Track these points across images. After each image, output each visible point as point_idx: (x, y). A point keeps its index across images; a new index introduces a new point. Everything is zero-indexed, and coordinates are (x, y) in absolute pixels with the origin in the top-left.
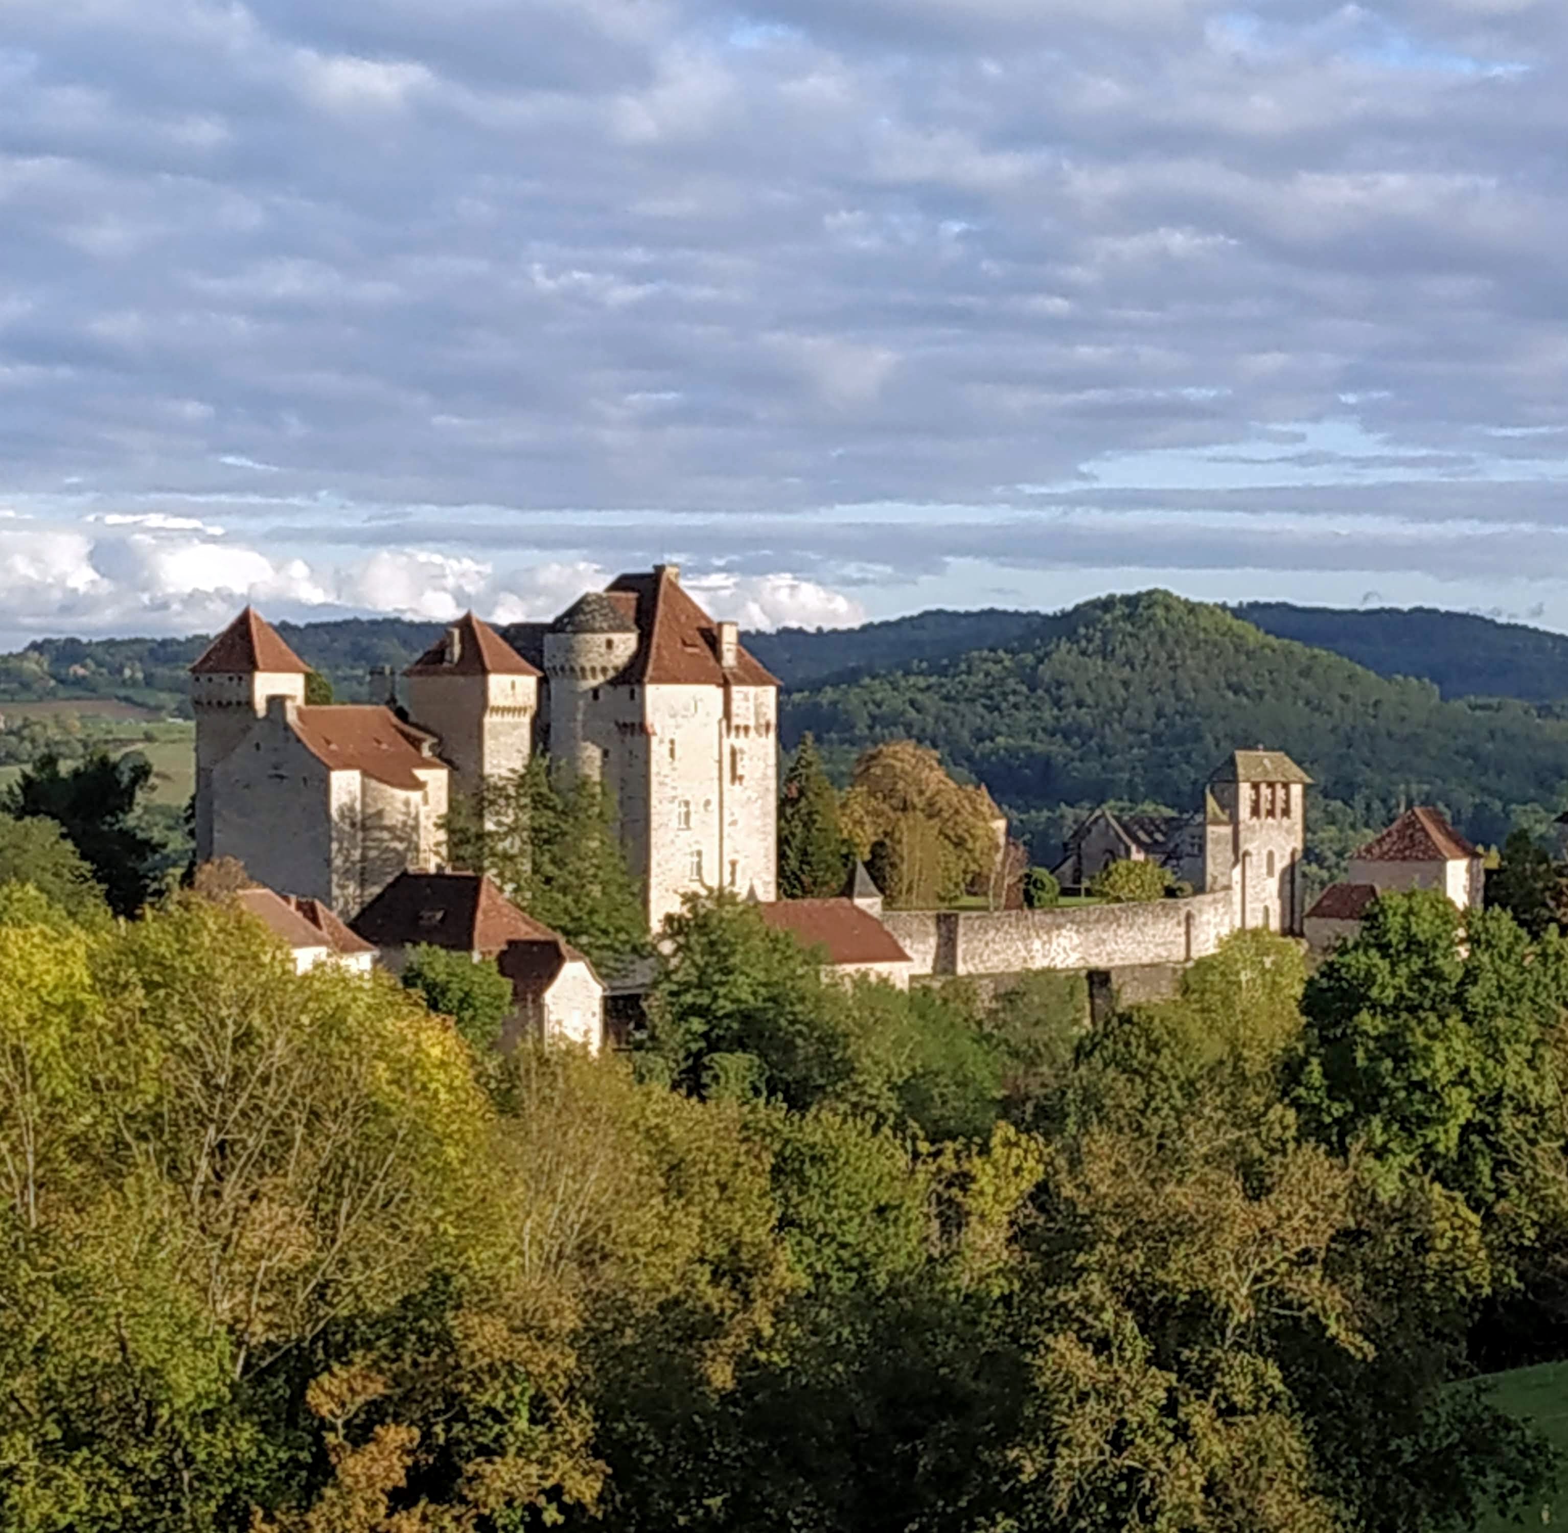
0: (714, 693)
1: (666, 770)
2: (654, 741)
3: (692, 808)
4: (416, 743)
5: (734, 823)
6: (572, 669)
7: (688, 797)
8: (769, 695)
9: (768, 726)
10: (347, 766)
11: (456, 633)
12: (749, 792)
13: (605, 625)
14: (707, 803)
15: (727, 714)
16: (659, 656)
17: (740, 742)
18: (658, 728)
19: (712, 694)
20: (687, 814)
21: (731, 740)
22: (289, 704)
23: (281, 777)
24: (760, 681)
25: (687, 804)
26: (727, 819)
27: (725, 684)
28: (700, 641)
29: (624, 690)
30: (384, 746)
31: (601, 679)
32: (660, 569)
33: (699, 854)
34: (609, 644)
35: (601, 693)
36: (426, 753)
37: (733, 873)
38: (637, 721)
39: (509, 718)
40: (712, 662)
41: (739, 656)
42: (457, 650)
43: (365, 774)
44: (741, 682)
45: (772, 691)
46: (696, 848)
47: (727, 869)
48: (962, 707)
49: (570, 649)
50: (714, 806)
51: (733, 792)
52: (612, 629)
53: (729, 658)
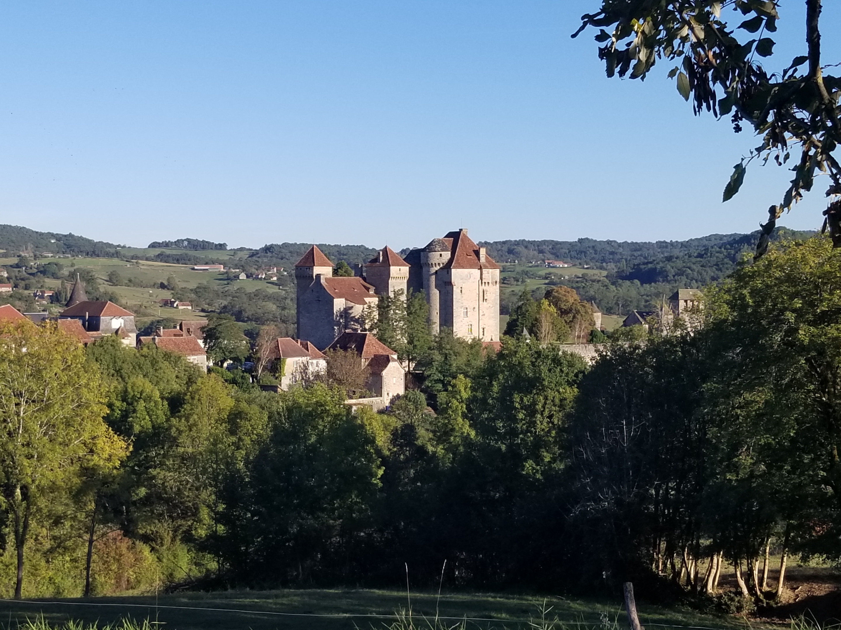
0: (477, 272)
1: (459, 297)
2: (455, 288)
3: (468, 310)
4: (368, 289)
5: (484, 315)
6: (429, 264)
7: (467, 306)
8: (497, 272)
9: (496, 282)
10: (340, 297)
11: (381, 253)
12: (489, 305)
13: (439, 249)
14: (474, 308)
15: (481, 278)
16: (458, 260)
17: (486, 288)
18: (456, 283)
19: (476, 272)
20: (467, 312)
21: (483, 287)
22: (322, 277)
23: (319, 301)
24: (494, 267)
25: (467, 308)
26: (481, 314)
27: (481, 269)
28: (473, 254)
29: (446, 270)
30: (356, 290)
31: (438, 268)
32: (461, 230)
33: (471, 325)
34: (441, 255)
35: (438, 272)
36: (372, 292)
37: (483, 332)
38: (449, 281)
39: (398, 281)
40: (477, 261)
41: (486, 258)
42: (381, 258)
43: (346, 299)
44: (486, 267)
45: (498, 271)
46: (470, 323)
47: (481, 330)
48: (708, 269)
49: (428, 257)
50: (477, 309)
51: (483, 305)
52: (442, 250)
53: (483, 259)
